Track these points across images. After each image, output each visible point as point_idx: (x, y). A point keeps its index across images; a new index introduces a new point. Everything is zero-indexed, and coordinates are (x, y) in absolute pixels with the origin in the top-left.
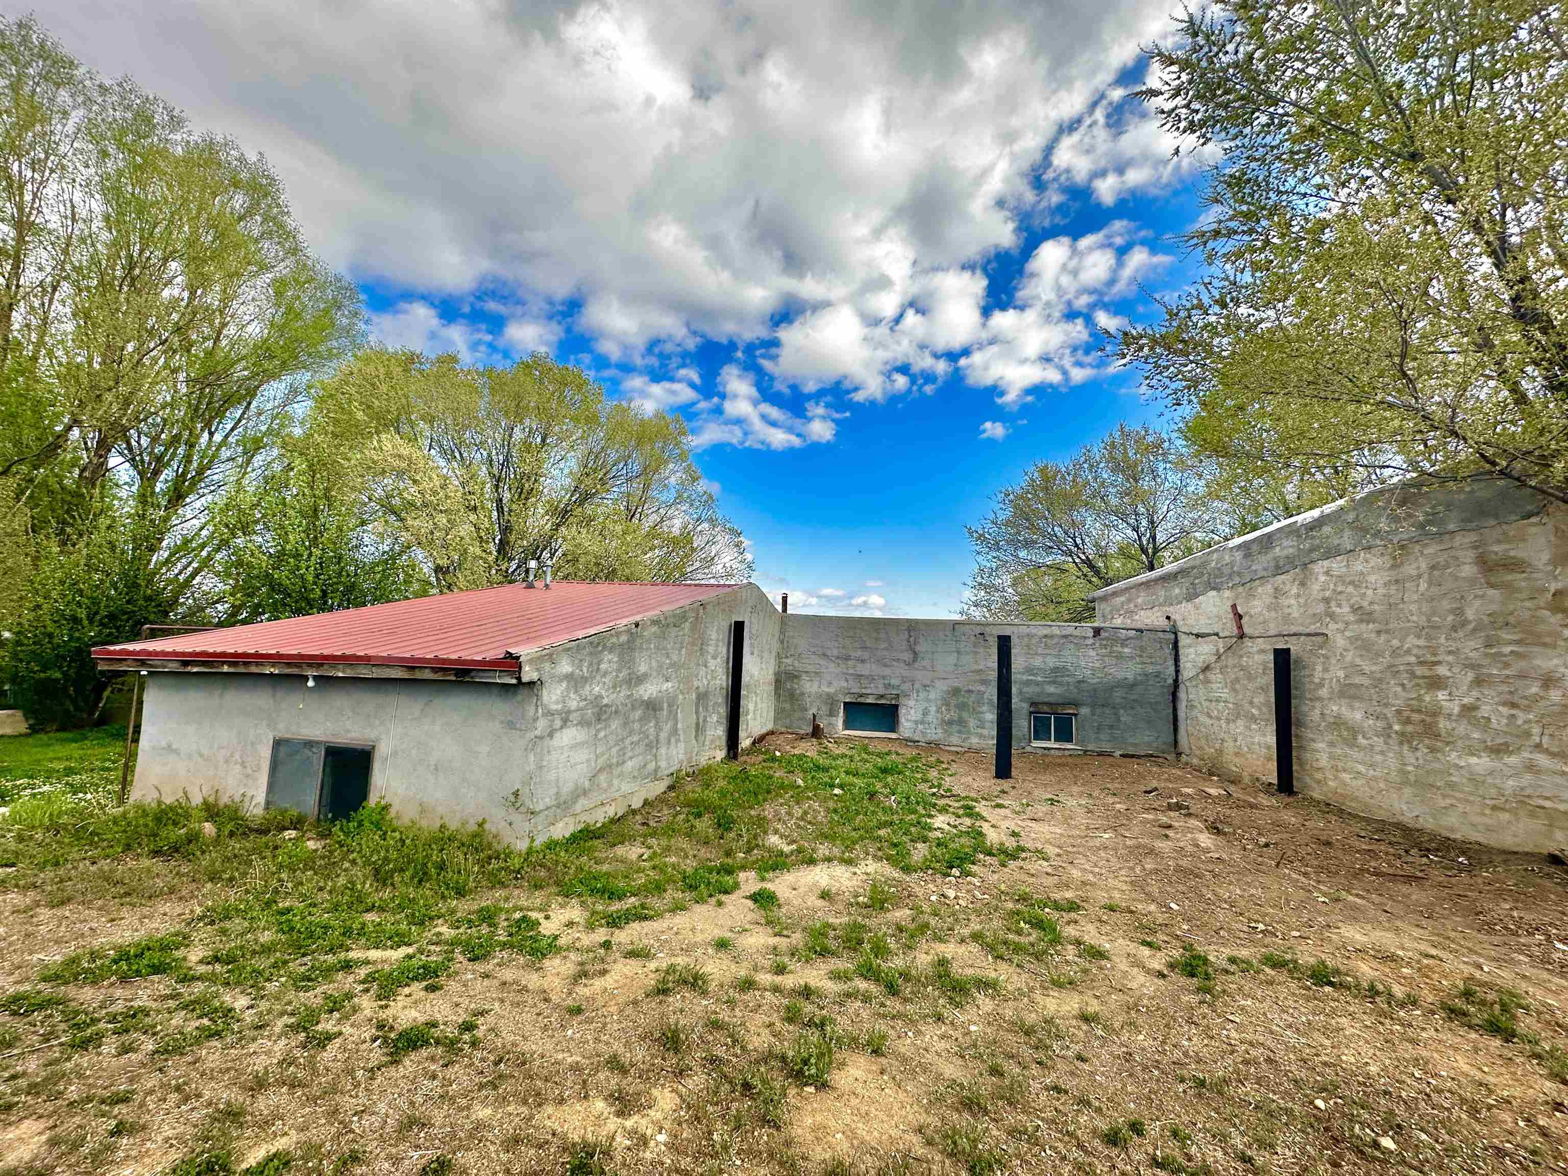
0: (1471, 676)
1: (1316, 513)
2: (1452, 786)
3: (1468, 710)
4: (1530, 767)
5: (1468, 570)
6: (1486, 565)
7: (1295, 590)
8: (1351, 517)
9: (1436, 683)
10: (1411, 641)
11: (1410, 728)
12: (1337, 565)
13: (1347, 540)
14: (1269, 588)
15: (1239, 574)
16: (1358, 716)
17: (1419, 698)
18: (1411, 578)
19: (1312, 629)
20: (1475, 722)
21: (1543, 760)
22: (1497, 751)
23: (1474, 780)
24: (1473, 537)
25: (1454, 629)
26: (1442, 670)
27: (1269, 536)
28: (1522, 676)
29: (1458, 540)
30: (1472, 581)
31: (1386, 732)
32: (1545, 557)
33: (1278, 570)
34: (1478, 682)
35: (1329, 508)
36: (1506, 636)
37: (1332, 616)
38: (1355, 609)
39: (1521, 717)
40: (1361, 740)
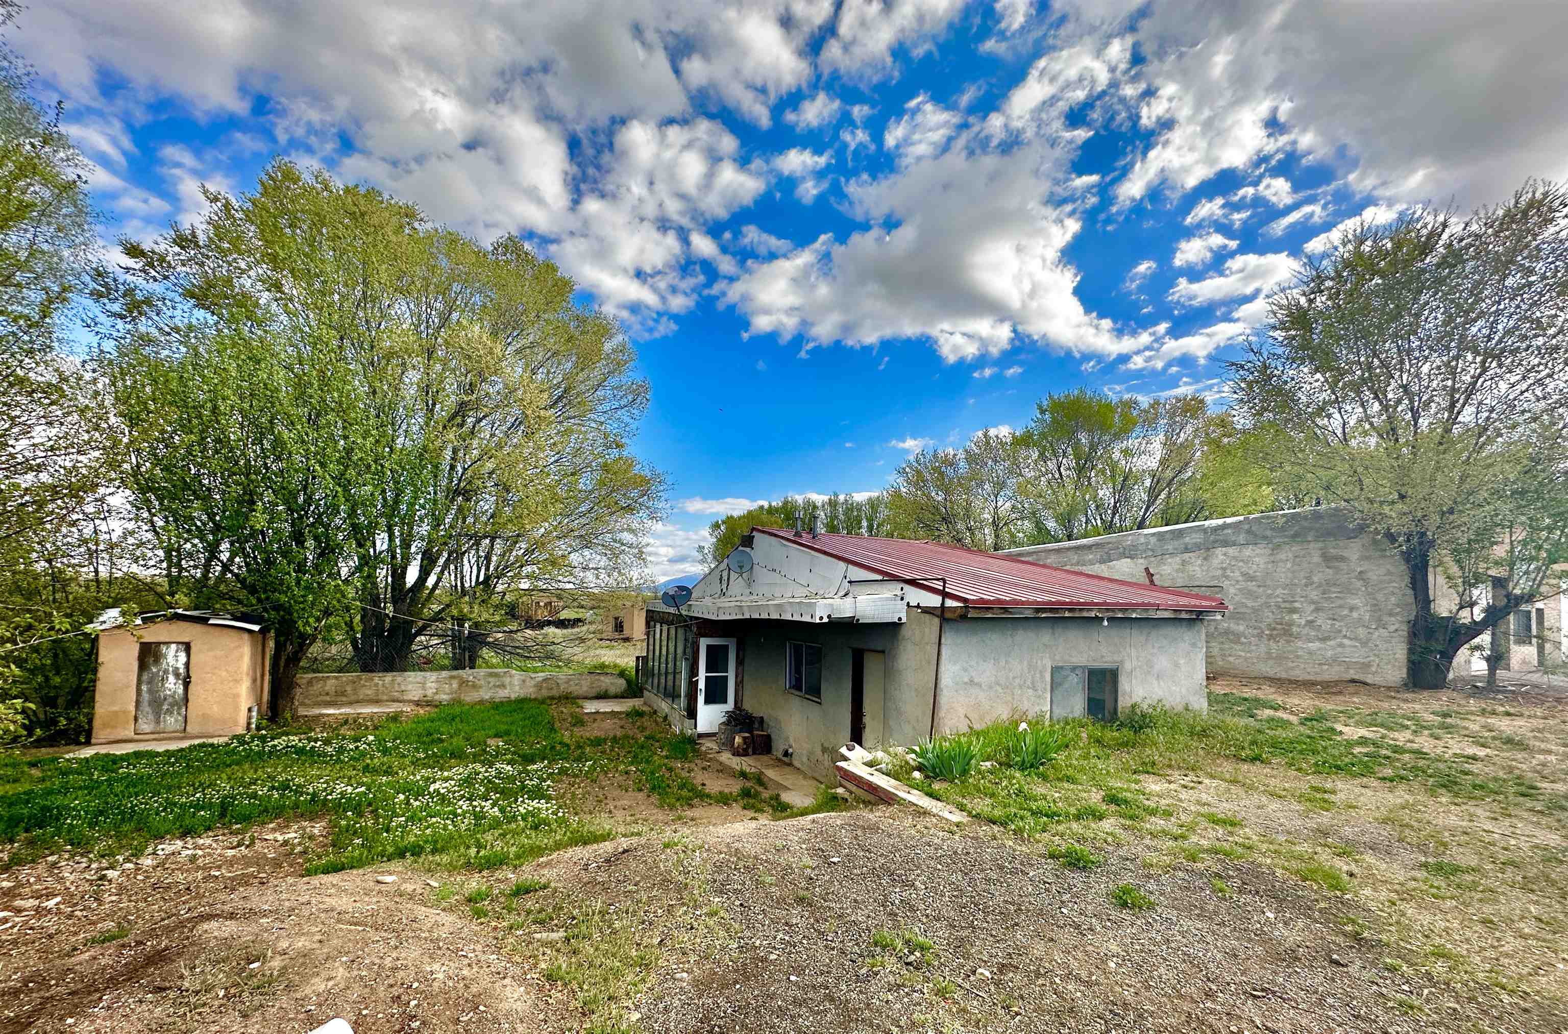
0: (1313, 607)
1: (1220, 522)
2: (1298, 657)
3: (1310, 623)
4: (1341, 645)
5: (1317, 559)
6: (1327, 559)
7: (1199, 562)
8: (1246, 527)
9: (1293, 611)
10: (1278, 592)
11: (1275, 632)
12: (1231, 551)
13: (1242, 538)
14: (1178, 559)
15: (1152, 550)
16: (1241, 628)
17: (1283, 618)
18: (1281, 560)
19: (1212, 584)
20: (1313, 628)
21: (1346, 641)
22: (1324, 639)
23: (1310, 653)
24: (1320, 545)
25: (1306, 586)
26: (1297, 605)
27: (1180, 530)
28: (1340, 607)
29: (1312, 545)
30: (1318, 564)
31: (1260, 636)
32: (1356, 557)
33: (1187, 550)
34: (1317, 610)
35: (1229, 520)
36: (1333, 589)
37: (1227, 577)
38: (1243, 574)
39: (1338, 624)
40: (1243, 640)
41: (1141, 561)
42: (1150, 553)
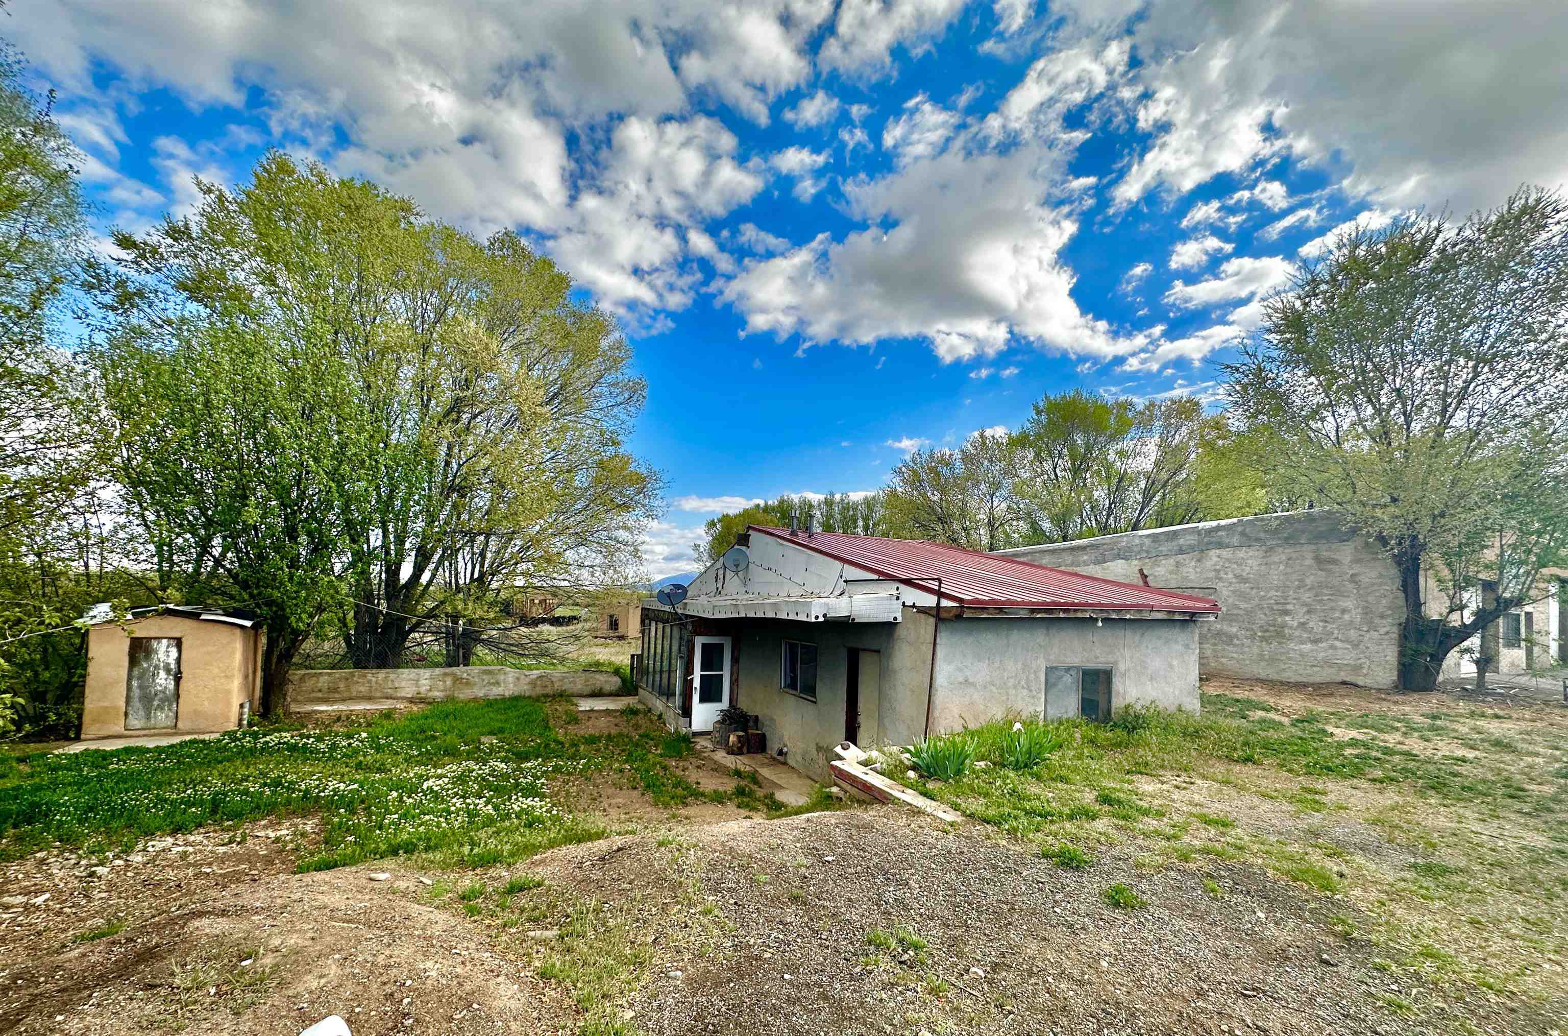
0: (1305, 609)
1: (1214, 524)
2: (1290, 659)
3: (1302, 625)
4: (1332, 647)
5: (1309, 562)
6: (1319, 560)
7: (1193, 564)
8: (1240, 529)
9: (1286, 613)
10: (1272, 593)
11: (1267, 634)
12: (1225, 553)
13: (1235, 540)
14: (1172, 561)
15: (1147, 552)
16: (1234, 630)
17: (1275, 620)
18: (1275, 563)
19: (1205, 585)
20: (1305, 630)
21: (1338, 644)
22: (1315, 642)
23: (1302, 655)
24: (1313, 547)
25: (1299, 588)
26: (1289, 607)
27: (1175, 532)
28: (1332, 609)
29: (1305, 548)
30: (1310, 567)
31: (1253, 637)
32: (1349, 559)
33: (1181, 551)
34: (1309, 612)
35: (1223, 523)
36: (1325, 591)
37: (1220, 579)
38: (1236, 576)
39: (1329, 626)
40: (1236, 641)
41: (1135, 562)
42: (1145, 555)
